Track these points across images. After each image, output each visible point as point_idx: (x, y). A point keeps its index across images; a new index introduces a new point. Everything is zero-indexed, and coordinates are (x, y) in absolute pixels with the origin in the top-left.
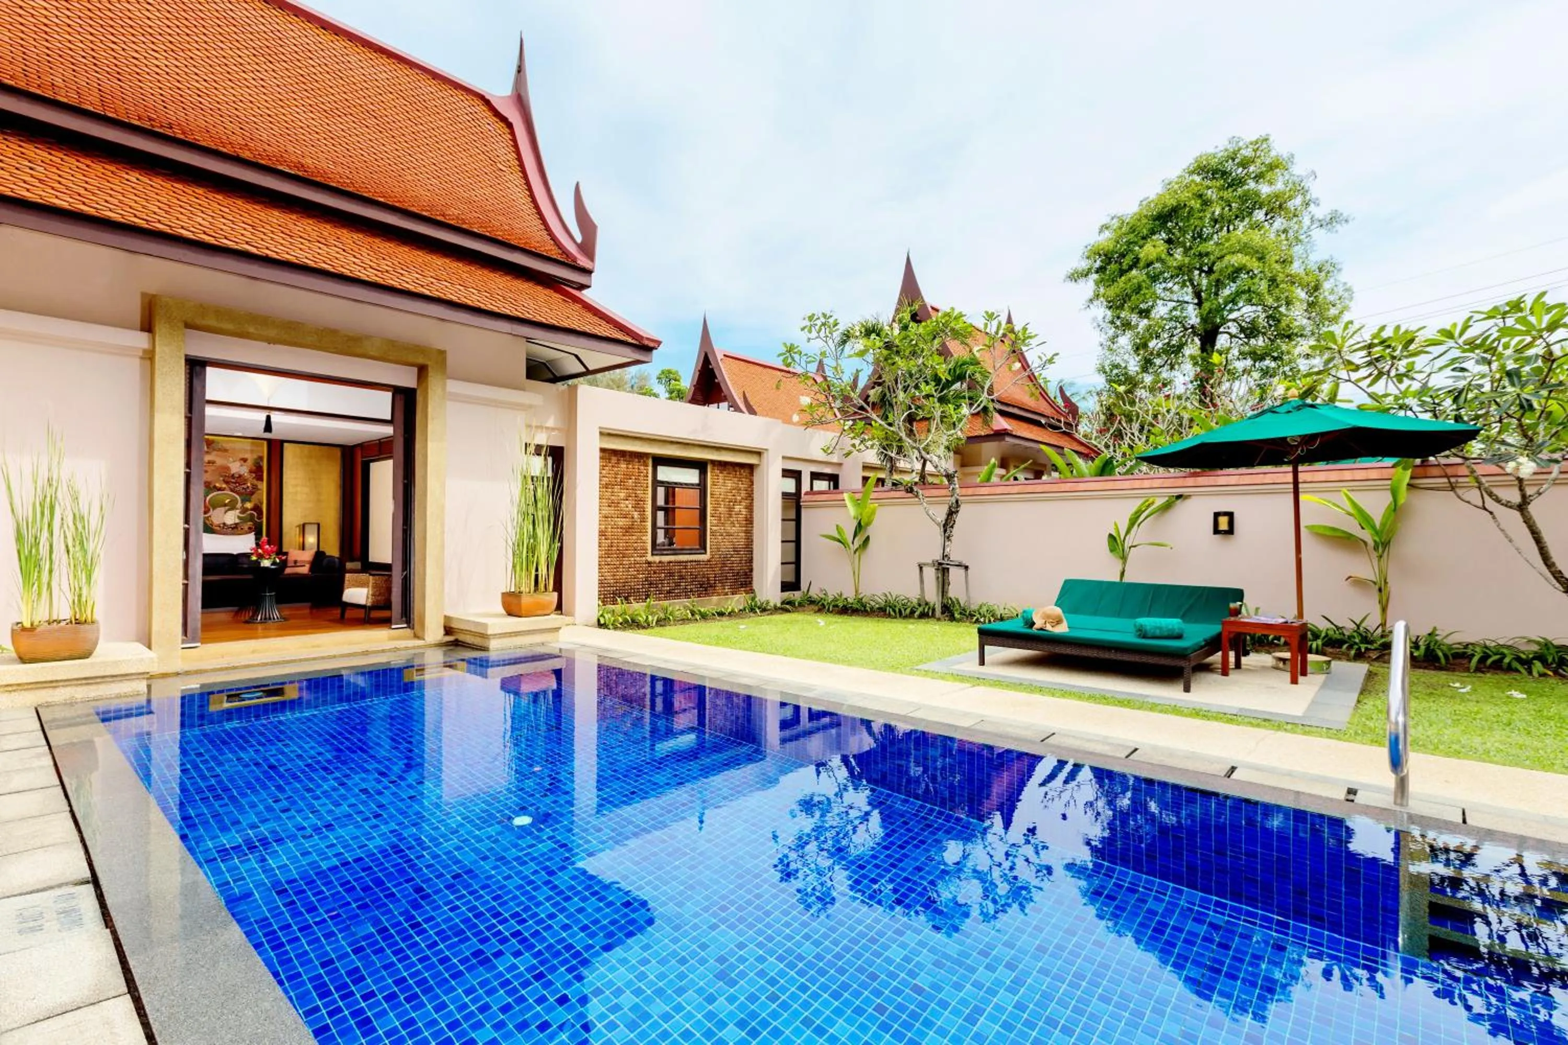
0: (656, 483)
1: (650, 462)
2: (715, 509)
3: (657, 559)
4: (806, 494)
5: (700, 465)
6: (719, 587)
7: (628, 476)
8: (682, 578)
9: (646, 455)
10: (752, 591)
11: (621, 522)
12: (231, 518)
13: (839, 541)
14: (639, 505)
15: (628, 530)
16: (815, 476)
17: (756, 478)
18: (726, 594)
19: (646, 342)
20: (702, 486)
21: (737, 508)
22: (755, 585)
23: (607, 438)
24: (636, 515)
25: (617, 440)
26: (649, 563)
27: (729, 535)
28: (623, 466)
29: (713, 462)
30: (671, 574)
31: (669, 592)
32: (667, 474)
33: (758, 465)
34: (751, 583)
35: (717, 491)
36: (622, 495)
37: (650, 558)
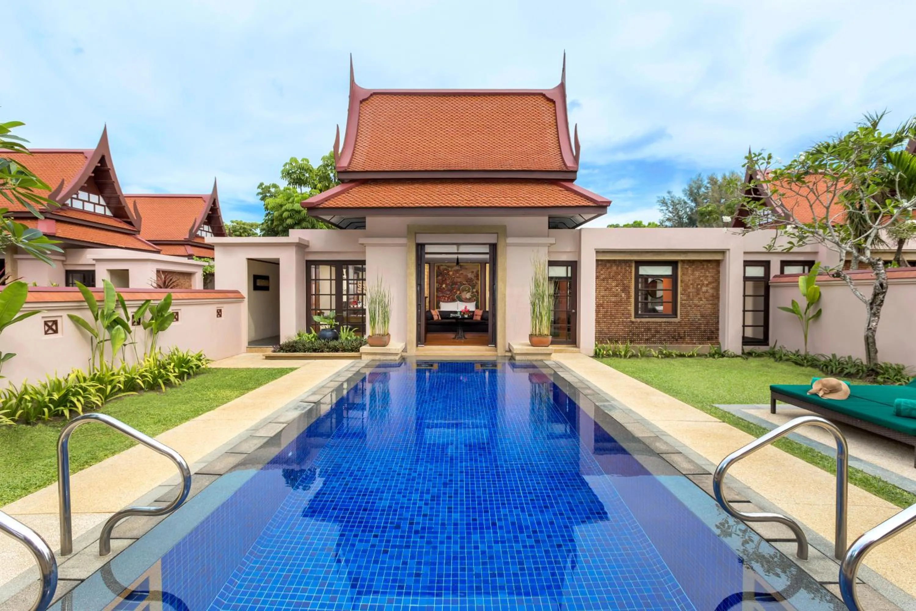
0: (638, 276)
1: (633, 265)
2: (684, 290)
3: (638, 320)
4: (775, 276)
5: (674, 264)
6: (688, 339)
7: (617, 273)
8: (657, 332)
9: (631, 261)
10: (718, 343)
11: (613, 299)
12: (468, 296)
13: (793, 312)
14: (625, 289)
15: (616, 303)
16: (784, 263)
17: (721, 269)
18: (695, 344)
19: (601, 204)
20: (674, 277)
21: (704, 289)
22: (720, 340)
23: (601, 255)
24: (623, 295)
25: (608, 255)
26: (633, 322)
27: (697, 306)
28: (614, 268)
29: (683, 261)
30: (649, 329)
31: (647, 340)
32: (644, 271)
33: (722, 260)
34: (717, 338)
35: (686, 278)
36: (614, 284)
37: (633, 319)
